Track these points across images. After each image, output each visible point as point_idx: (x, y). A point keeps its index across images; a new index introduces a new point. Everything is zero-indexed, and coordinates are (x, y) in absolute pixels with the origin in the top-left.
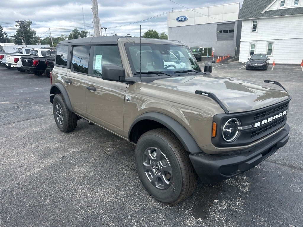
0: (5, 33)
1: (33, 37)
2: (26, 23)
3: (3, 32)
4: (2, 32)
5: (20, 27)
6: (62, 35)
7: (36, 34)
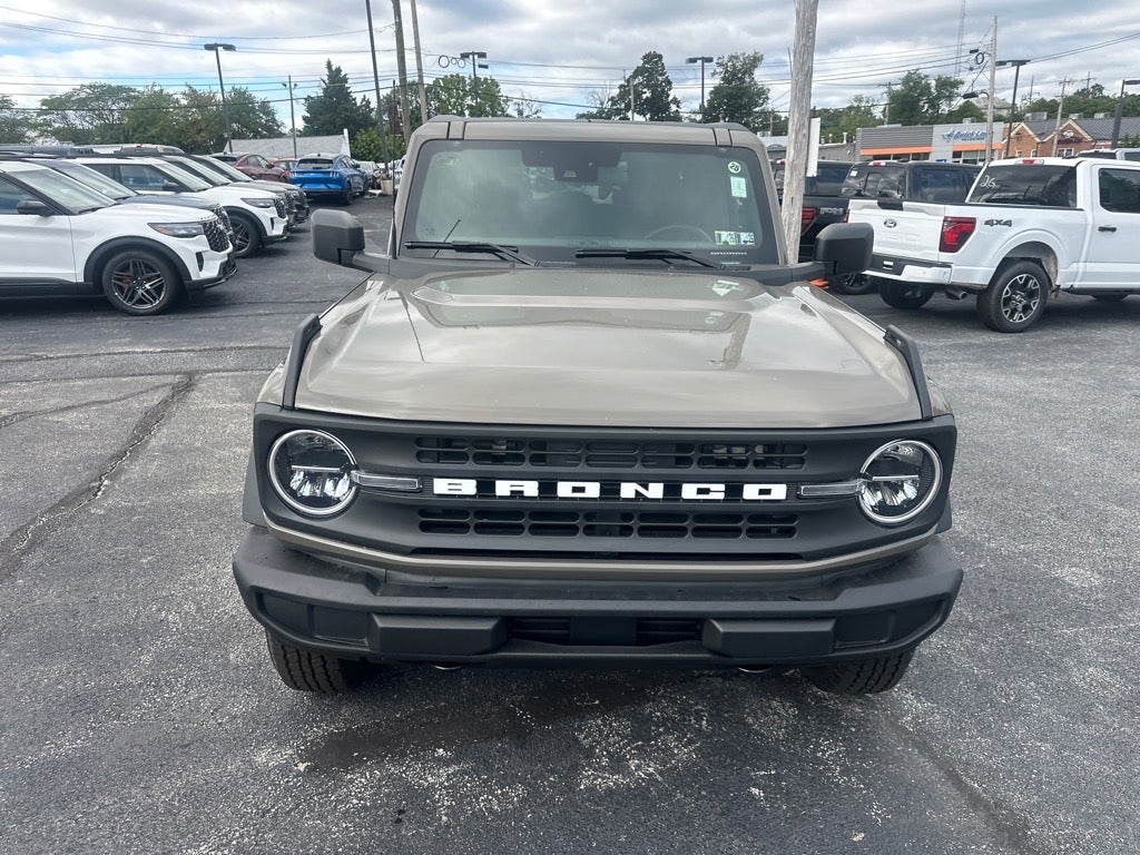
0: (675, 101)
1: (757, 109)
2: (745, 64)
3: (670, 98)
4: (668, 96)
5: (723, 79)
6: (859, 99)
7: (767, 98)
